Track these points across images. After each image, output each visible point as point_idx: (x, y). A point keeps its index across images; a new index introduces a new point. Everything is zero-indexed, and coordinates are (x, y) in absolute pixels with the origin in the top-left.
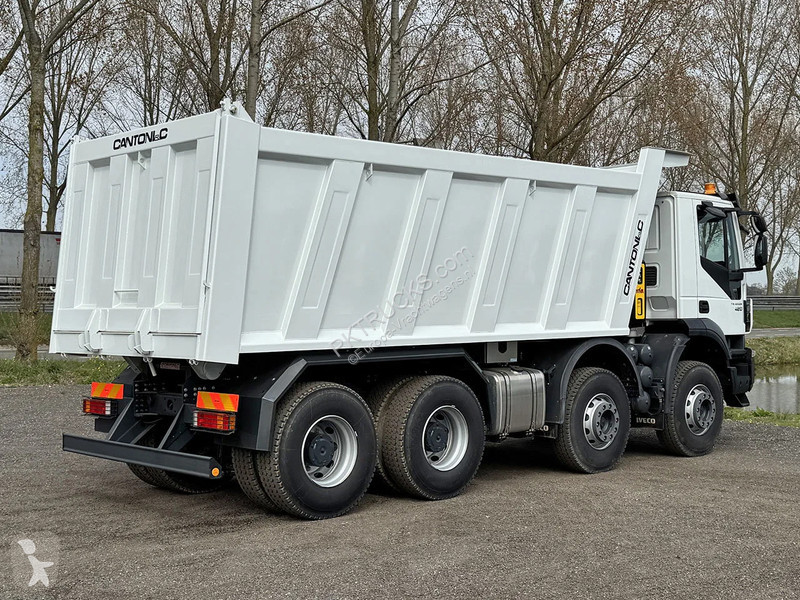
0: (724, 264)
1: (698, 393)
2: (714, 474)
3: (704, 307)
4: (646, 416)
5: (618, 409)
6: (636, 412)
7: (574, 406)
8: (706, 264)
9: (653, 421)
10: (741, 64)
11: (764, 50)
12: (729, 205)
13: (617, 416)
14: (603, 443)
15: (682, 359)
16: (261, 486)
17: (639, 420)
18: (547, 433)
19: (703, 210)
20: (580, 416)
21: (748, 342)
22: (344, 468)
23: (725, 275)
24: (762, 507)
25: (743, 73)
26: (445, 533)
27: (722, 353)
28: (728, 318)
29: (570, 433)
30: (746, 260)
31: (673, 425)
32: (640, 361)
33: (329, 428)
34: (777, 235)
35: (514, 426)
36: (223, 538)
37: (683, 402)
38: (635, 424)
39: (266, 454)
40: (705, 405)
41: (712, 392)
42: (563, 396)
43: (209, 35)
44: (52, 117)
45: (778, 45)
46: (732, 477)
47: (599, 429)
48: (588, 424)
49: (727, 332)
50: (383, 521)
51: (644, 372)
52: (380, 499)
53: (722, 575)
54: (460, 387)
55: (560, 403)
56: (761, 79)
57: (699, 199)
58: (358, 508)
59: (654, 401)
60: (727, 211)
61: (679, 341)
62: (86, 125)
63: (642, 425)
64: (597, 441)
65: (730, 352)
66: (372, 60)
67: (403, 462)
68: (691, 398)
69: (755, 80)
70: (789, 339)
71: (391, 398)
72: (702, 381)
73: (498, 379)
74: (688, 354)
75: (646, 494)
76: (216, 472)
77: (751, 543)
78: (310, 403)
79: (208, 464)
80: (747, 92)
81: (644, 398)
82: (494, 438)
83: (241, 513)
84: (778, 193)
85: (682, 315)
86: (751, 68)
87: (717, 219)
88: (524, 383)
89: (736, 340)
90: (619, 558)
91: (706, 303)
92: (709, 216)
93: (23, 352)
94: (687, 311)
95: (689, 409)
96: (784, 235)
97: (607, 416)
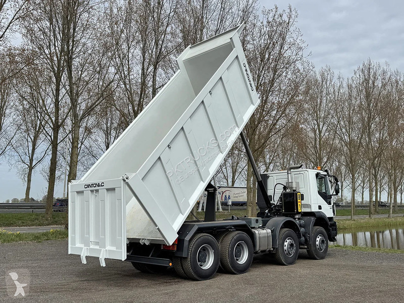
0: (326, 193)
1: (320, 237)
2: (328, 265)
3: (320, 207)
4: (304, 245)
5: (295, 243)
6: (301, 244)
7: (281, 242)
8: (320, 193)
9: (306, 247)
12: (325, 173)
13: (295, 245)
14: (291, 255)
15: (314, 226)
16: (184, 270)
17: (301, 246)
18: (272, 251)
19: (317, 175)
20: (283, 245)
21: (335, 220)
22: (209, 263)
23: (326, 197)
24: (346, 275)
26: (246, 284)
27: (327, 223)
28: (328, 211)
29: (280, 251)
30: (332, 191)
31: (313, 249)
32: (301, 226)
33: (204, 249)
35: (262, 249)
36: (174, 286)
37: (315, 241)
38: (300, 248)
39: (186, 258)
40: (323, 242)
41: (325, 238)
42: (277, 238)
43: (134, 113)
45: (330, 116)
46: (335, 266)
47: (289, 250)
48: (285, 248)
49: (328, 216)
50: (224, 281)
51: (302, 230)
52: (220, 274)
53: (339, 294)
54: (245, 235)
55: (276, 241)
57: (316, 171)
58: (214, 277)
59: (306, 240)
60: (325, 175)
61: (313, 219)
62: (84, 143)
63: (302, 248)
64: (289, 254)
65: (329, 223)
67: (228, 261)
68: (318, 239)
69: (323, 128)
70: (341, 220)
71: (223, 239)
72: (321, 233)
73: (257, 232)
74: (316, 224)
75: (308, 272)
76: (171, 264)
77: (346, 285)
78: (199, 240)
79: (168, 262)
80: (320, 132)
81: (303, 239)
82: (256, 253)
83: (175, 279)
84: (332, 167)
85: (313, 210)
86: (321, 124)
87: (322, 178)
88: (264, 234)
89: (331, 219)
90: (305, 290)
91: (320, 206)
92: (319, 177)
93: (67, 227)
94: (315, 209)
95: (317, 243)
97: (292, 245)
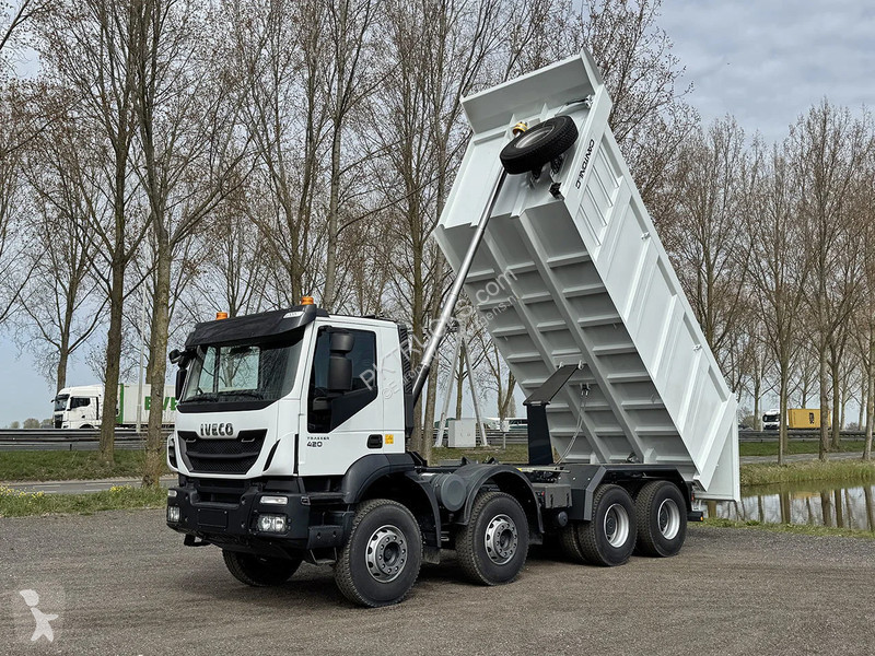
10: (704, 247)
11: (722, 235)
25: (707, 254)
34: (736, 381)
43: (291, 228)
44: (153, 292)
56: (721, 258)
62: (180, 297)
66: (417, 245)
69: (716, 258)
70: (756, 464)
80: (710, 268)
84: (735, 347)
86: (713, 250)
93: (147, 482)
96: (741, 381)
